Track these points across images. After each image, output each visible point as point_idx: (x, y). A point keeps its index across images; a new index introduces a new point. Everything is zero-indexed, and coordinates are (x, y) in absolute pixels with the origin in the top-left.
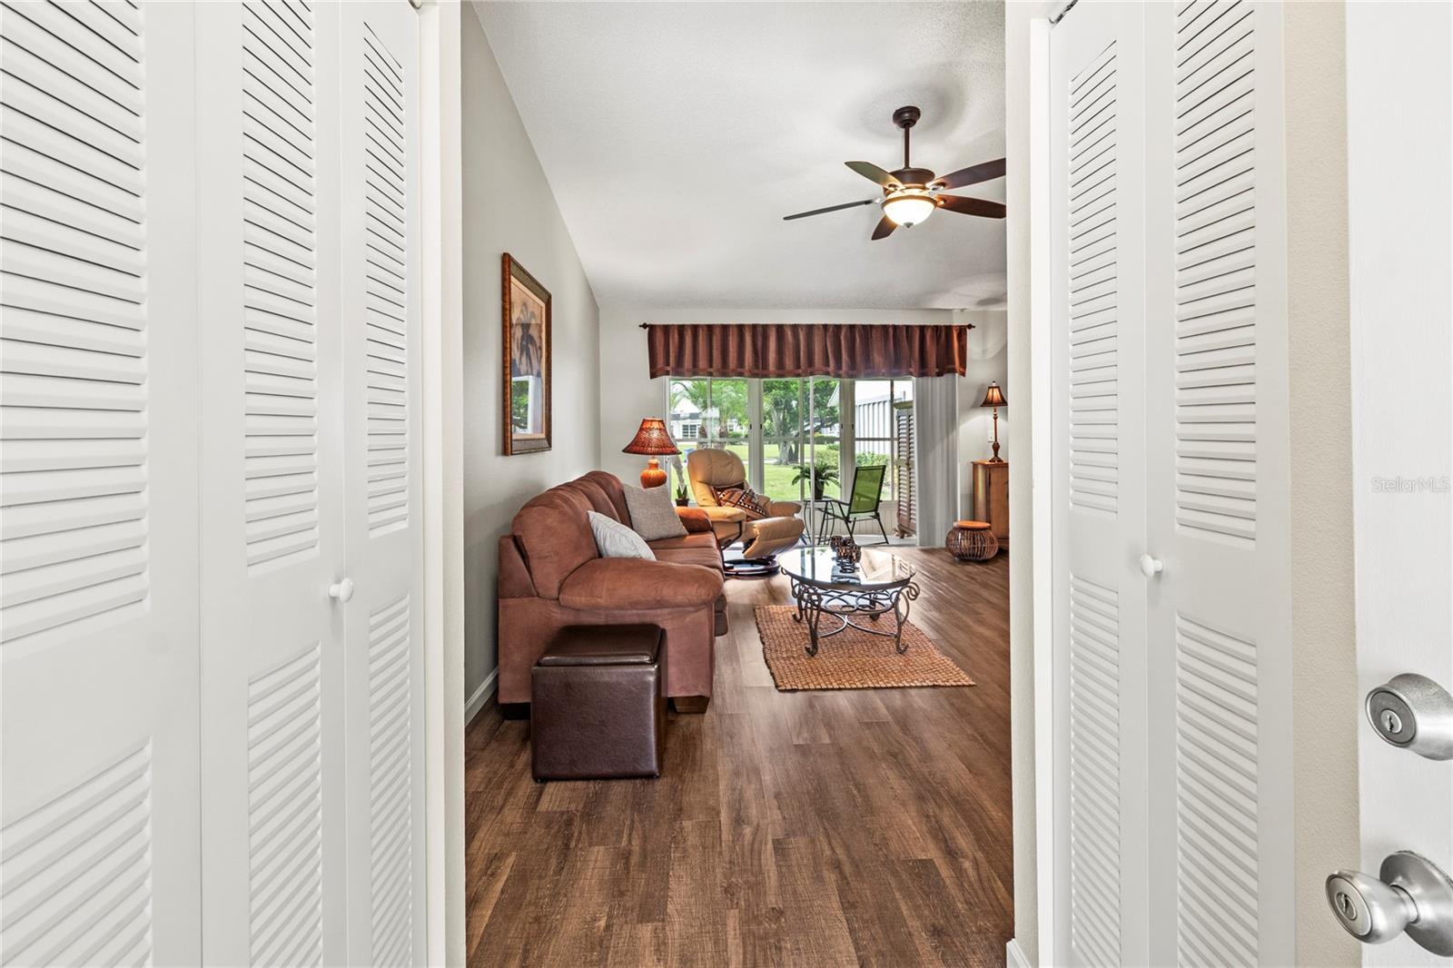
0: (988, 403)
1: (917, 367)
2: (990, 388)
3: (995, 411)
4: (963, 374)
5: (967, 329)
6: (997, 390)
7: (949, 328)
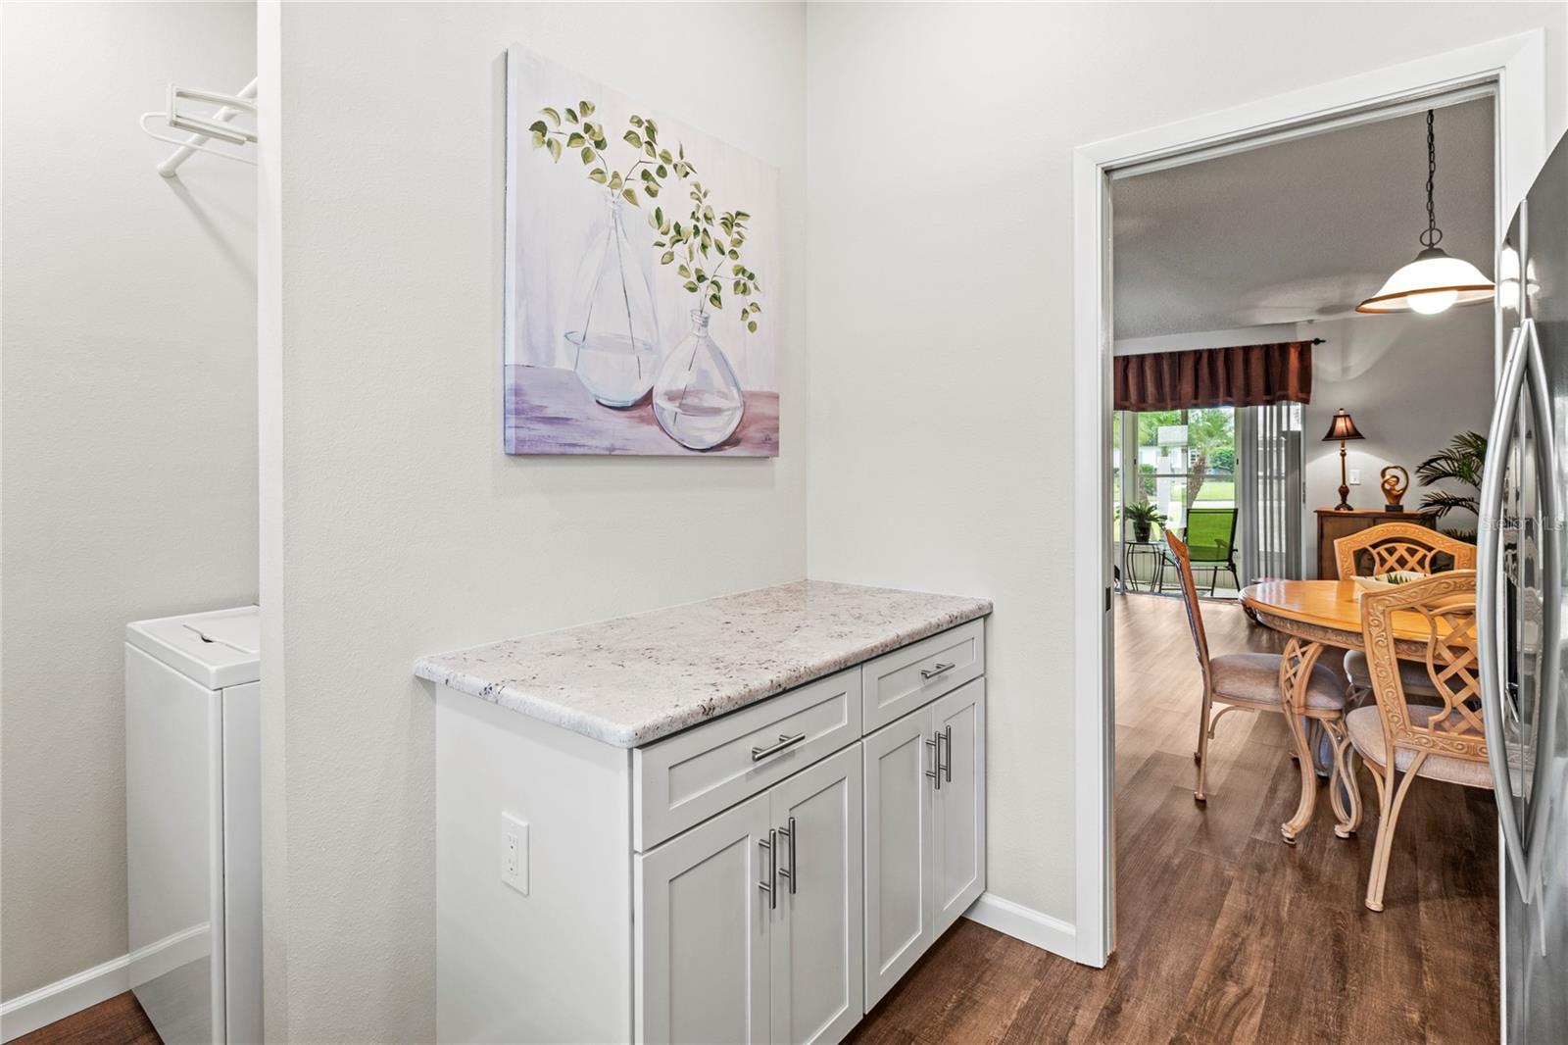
0: (1335, 437)
1: (1238, 394)
2: (1336, 417)
3: (1343, 446)
4: (1306, 401)
5: (1313, 345)
6: (1347, 419)
7: (1284, 348)
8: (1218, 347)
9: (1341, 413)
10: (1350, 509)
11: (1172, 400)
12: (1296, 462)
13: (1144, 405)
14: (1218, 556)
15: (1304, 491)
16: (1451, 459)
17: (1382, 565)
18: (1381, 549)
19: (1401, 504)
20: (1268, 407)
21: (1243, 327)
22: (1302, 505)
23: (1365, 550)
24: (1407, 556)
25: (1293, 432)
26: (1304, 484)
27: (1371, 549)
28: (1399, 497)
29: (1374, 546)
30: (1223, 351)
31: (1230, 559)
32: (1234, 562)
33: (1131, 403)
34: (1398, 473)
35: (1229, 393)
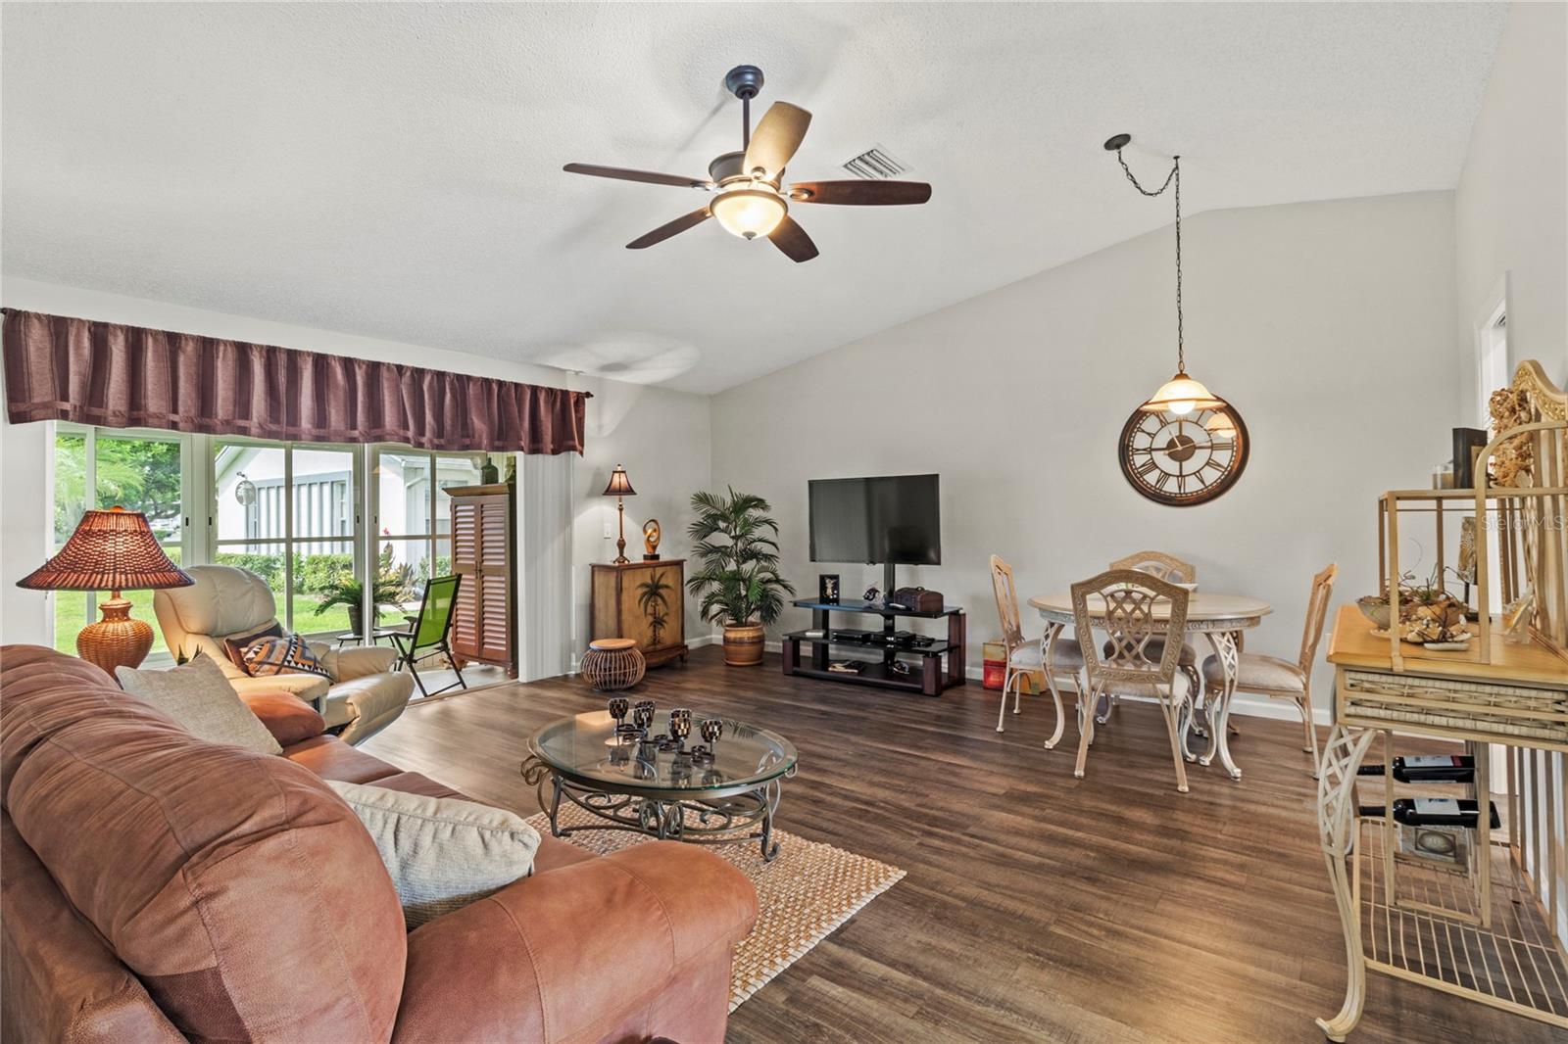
0: (610, 491)
1: (527, 442)
2: (614, 472)
3: (620, 501)
4: (582, 454)
5: (582, 398)
6: (622, 475)
7: (563, 394)
9: (619, 469)
10: (625, 561)
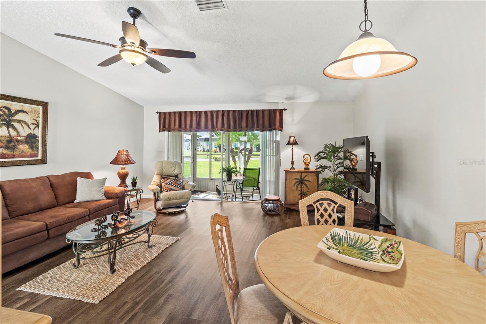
0: (289, 143)
2: (290, 136)
3: (292, 147)
4: (281, 130)
5: (283, 111)
6: (294, 137)
7: (275, 111)
8: (254, 109)
9: (292, 135)
10: (294, 169)
11: (239, 128)
12: (278, 152)
13: (229, 130)
14: (254, 185)
15: (281, 162)
16: (324, 152)
17: (318, 212)
18: (317, 204)
19: (309, 167)
20: (270, 132)
21: (262, 103)
22: (280, 167)
23: (311, 205)
24: (327, 207)
25: (277, 141)
26: (281, 160)
27: (313, 204)
28: (308, 165)
29: (315, 203)
30: (256, 111)
31: (258, 186)
32: (259, 186)
33: (225, 129)
34: (308, 156)
35: (258, 126)
